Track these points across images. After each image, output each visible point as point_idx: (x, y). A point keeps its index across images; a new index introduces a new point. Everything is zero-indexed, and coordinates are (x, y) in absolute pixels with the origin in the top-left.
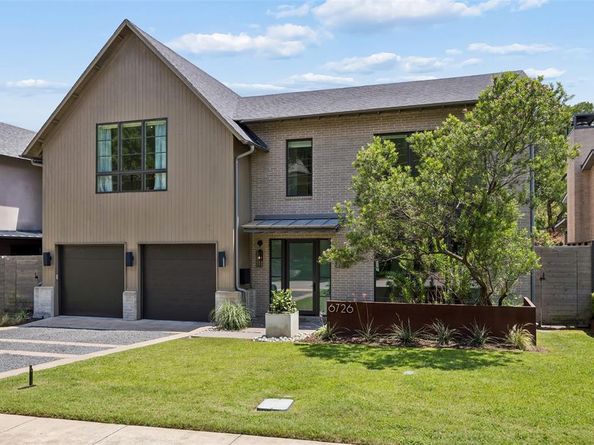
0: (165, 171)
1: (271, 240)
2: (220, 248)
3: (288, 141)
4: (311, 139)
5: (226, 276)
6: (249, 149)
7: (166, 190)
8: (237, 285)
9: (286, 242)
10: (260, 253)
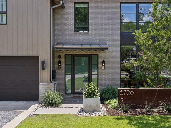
0: (6, 13)
1: (65, 55)
2: (41, 59)
3: (75, 3)
4: (88, 3)
5: (45, 74)
6: (59, 3)
7: (6, 24)
8: (52, 80)
9: (73, 57)
10: (60, 62)
